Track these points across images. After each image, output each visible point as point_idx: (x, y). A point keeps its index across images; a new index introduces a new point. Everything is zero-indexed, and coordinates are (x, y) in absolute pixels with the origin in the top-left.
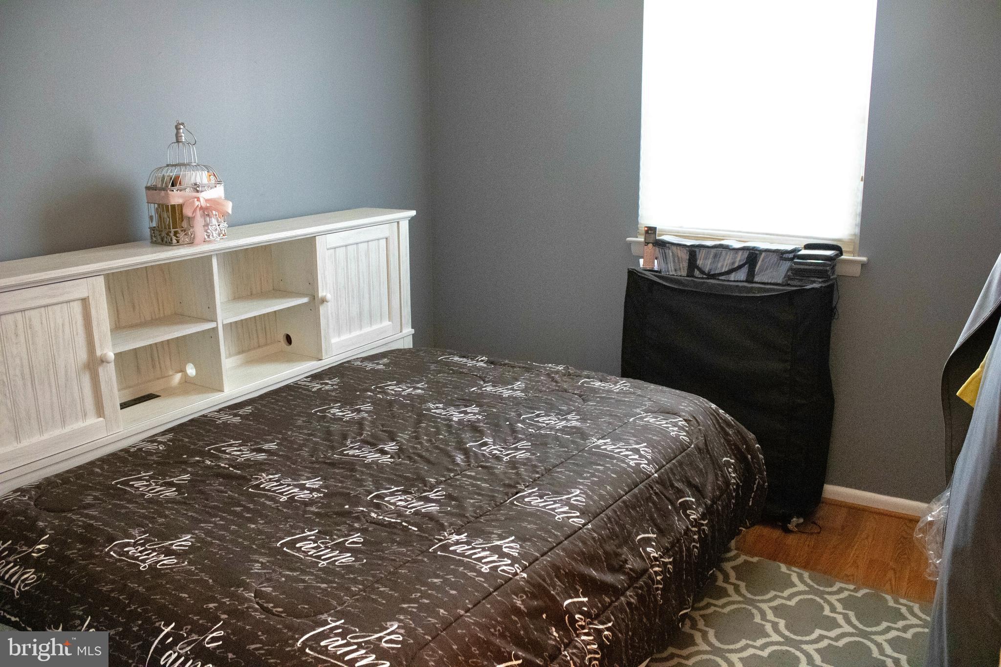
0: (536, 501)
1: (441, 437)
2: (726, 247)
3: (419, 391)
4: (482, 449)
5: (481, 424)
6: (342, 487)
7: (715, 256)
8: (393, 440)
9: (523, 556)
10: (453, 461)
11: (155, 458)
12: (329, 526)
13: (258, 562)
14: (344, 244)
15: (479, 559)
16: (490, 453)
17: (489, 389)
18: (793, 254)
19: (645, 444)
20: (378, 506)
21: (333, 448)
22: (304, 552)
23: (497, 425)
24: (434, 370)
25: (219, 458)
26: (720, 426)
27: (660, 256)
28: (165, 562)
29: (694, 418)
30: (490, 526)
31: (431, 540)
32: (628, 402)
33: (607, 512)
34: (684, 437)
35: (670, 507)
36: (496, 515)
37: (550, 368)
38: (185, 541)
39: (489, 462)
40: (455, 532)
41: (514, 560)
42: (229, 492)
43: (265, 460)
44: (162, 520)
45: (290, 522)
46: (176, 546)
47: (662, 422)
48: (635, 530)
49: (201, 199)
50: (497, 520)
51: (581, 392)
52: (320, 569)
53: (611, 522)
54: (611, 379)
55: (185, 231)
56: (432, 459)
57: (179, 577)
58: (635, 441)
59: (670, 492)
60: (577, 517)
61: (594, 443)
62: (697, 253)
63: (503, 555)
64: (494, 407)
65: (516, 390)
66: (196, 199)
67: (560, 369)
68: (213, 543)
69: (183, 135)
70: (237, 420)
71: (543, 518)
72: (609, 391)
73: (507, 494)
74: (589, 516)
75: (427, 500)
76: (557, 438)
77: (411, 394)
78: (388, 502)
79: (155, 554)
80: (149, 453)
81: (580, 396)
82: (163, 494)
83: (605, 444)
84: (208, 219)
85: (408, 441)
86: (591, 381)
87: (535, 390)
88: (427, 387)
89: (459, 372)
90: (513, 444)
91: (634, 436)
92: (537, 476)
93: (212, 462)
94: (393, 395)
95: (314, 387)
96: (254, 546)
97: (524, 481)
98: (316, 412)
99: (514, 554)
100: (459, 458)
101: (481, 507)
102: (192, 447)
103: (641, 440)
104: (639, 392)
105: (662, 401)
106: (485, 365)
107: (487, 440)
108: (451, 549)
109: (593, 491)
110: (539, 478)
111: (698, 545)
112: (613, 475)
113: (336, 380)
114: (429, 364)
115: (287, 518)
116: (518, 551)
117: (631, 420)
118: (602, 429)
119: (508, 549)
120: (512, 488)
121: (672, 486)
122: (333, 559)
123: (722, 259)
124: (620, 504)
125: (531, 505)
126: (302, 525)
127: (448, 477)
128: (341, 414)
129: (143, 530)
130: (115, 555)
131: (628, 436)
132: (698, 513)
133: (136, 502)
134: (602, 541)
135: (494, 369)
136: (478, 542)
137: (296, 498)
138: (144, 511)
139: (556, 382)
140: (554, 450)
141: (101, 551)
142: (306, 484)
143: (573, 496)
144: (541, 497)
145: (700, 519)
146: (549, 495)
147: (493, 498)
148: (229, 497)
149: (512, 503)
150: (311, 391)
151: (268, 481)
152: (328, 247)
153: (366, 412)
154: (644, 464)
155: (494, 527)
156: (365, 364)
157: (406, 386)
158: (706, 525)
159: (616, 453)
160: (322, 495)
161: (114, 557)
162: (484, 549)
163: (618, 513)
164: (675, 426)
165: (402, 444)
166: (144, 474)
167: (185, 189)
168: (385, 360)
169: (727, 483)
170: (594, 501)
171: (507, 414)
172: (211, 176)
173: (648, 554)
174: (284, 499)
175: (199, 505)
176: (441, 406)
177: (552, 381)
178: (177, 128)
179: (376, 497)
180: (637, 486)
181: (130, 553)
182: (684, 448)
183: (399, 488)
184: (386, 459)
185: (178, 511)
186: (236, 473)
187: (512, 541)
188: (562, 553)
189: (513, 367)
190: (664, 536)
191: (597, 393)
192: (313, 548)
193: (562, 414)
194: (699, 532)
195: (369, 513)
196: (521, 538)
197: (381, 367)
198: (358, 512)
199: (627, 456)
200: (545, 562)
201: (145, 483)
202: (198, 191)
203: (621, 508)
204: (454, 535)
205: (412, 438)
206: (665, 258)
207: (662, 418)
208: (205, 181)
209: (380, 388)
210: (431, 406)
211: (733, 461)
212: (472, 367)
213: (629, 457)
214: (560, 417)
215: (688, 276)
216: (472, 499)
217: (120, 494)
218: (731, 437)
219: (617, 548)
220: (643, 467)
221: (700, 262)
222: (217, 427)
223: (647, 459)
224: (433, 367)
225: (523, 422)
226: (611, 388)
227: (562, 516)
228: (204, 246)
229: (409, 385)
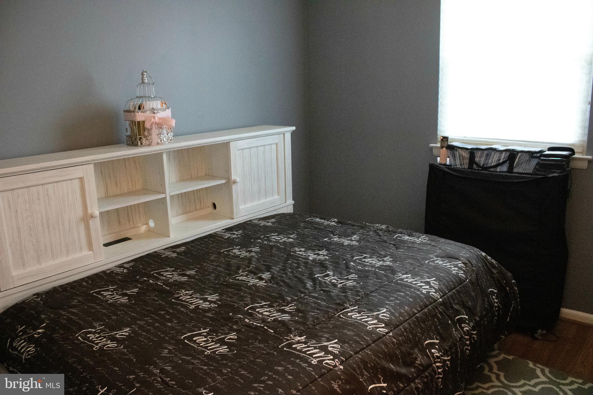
0: (356, 316)
1: (300, 270)
2: (495, 150)
3: (291, 240)
4: (325, 278)
5: (327, 262)
6: (231, 301)
7: (487, 155)
8: (268, 271)
9: (342, 353)
10: (305, 287)
11: (120, 277)
12: (217, 326)
13: (166, 348)
14: (249, 147)
15: (311, 355)
16: (330, 282)
17: (336, 239)
18: (540, 154)
19: (435, 279)
20: (251, 315)
21: (229, 275)
22: (198, 343)
23: (337, 263)
24: (303, 227)
25: (158, 279)
26: (488, 268)
27: (450, 155)
28: (109, 345)
29: (469, 261)
30: (322, 332)
31: (281, 340)
32: (425, 250)
33: (404, 324)
34: (461, 274)
35: (450, 322)
36: (327, 324)
37: (377, 227)
38: (125, 332)
39: (329, 288)
40: (298, 335)
41: (335, 356)
42: (160, 301)
43: (187, 281)
44: (114, 317)
45: (192, 323)
46: (118, 335)
47: (447, 264)
48: (424, 337)
49: (156, 118)
50: (327, 328)
51: (395, 242)
52: (206, 356)
53: (406, 332)
54: (416, 235)
55: (146, 137)
56: (291, 284)
57: (116, 356)
58: (428, 276)
59: (450, 311)
60: (383, 327)
61: (400, 277)
62: (475, 153)
63: (328, 352)
64: (336, 251)
65: (353, 240)
66: (153, 118)
67: (384, 227)
68: (142, 334)
69: (146, 79)
70: (175, 255)
71: (359, 327)
72: (414, 243)
73: (337, 310)
74: (391, 327)
75: (283, 312)
76: (375, 273)
77: (286, 241)
78: (258, 312)
79: (105, 339)
80: (117, 274)
81: (394, 245)
82: (119, 300)
83: (407, 278)
84: (161, 130)
85: (278, 272)
86: (402, 236)
87: (366, 241)
88: (297, 238)
89: (318, 228)
90: (346, 276)
91: (427, 273)
92: (359, 298)
93: (153, 281)
94: (274, 242)
95: (226, 236)
96: (167, 338)
97: (349, 301)
98: (224, 251)
99: (335, 352)
100: (309, 284)
101: (318, 318)
102: (144, 271)
103: (432, 276)
104: (433, 243)
105: (448, 250)
106: (335, 224)
107: (329, 273)
108: (293, 346)
109: (395, 310)
110: (360, 299)
111: (469, 348)
112: (410, 299)
113: (240, 232)
114: (300, 223)
115: (192, 319)
116: (339, 350)
117: (426, 262)
118: (406, 268)
119: (332, 348)
120: (341, 306)
121: (452, 308)
122: (215, 349)
123: (491, 157)
124: (414, 319)
125: (352, 318)
126: (200, 325)
127: (300, 297)
128: (239, 253)
129: (102, 323)
130: (81, 339)
131: (423, 273)
132: (470, 326)
133: (102, 305)
134: (400, 344)
135: (341, 227)
136: (312, 342)
137: (200, 307)
138: (105, 311)
139: (380, 236)
140: (372, 281)
141: (73, 336)
142: (208, 298)
143: (381, 313)
144: (359, 313)
145: (471, 331)
146: (365, 311)
147: (327, 312)
148: (160, 304)
149: (339, 316)
150: (223, 238)
151: (184, 295)
152: (239, 148)
153: (255, 252)
154: (432, 292)
155: (325, 332)
156: (260, 222)
157: (283, 236)
158: (475, 334)
159: (414, 284)
160: (216, 306)
161: (80, 340)
162: (315, 348)
163: (412, 326)
164: (455, 267)
165: (274, 273)
166: (111, 287)
167: (146, 112)
168: (273, 220)
169: (491, 305)
170: (395, 317)
171: (344, 256)
172: (163, 104)
173: (433, 354)
174: (192, 307)
175: (140, 309)
176: (303, 249)
177: (377, 235)
178: (143, 75)
179: (250, 308)
180: (427, 307)
181: (90, 338)
182: (461, 281)
183: (266, 303)
184: (262, 283)
185: (126, 313)
186: (166, 289)
187: (335, 343)
188: (369, 352)
189: (354, 226)
190: (445, 341)
191: (406, 243)
192: (204, 341)
193: (381, 257)
194: (470, 339)
195: (244, 319)
196: (341, 341)
197: (270, 224)
198: (237, 318)
199: (421, 286)
200: (357, 359)
201: (110, 293)
202: (154, 113)
203: (414, 322)
204: (297, 337)
205: (281, 270)
206: (454, 156)
207: (447, 261)
208: (159, 106)
209: (266, 237)
210: (297, 249)
211: (496, 291)
212: (327, 225)
213: (423, 287)
214: (379, 259)
215: (468, 168)
216: (313, 312)
217: (94, 299)
218: (495, 275)
219: (410, 350)
220: (432, 294)
221: (477, 159)
222: (162, 259)
223: (435, 289)
224: (302, 225)
225: (355, 261)
226: (415, 240)
227: (372, 326)
228: (157, 147)
229: (285, 236)
